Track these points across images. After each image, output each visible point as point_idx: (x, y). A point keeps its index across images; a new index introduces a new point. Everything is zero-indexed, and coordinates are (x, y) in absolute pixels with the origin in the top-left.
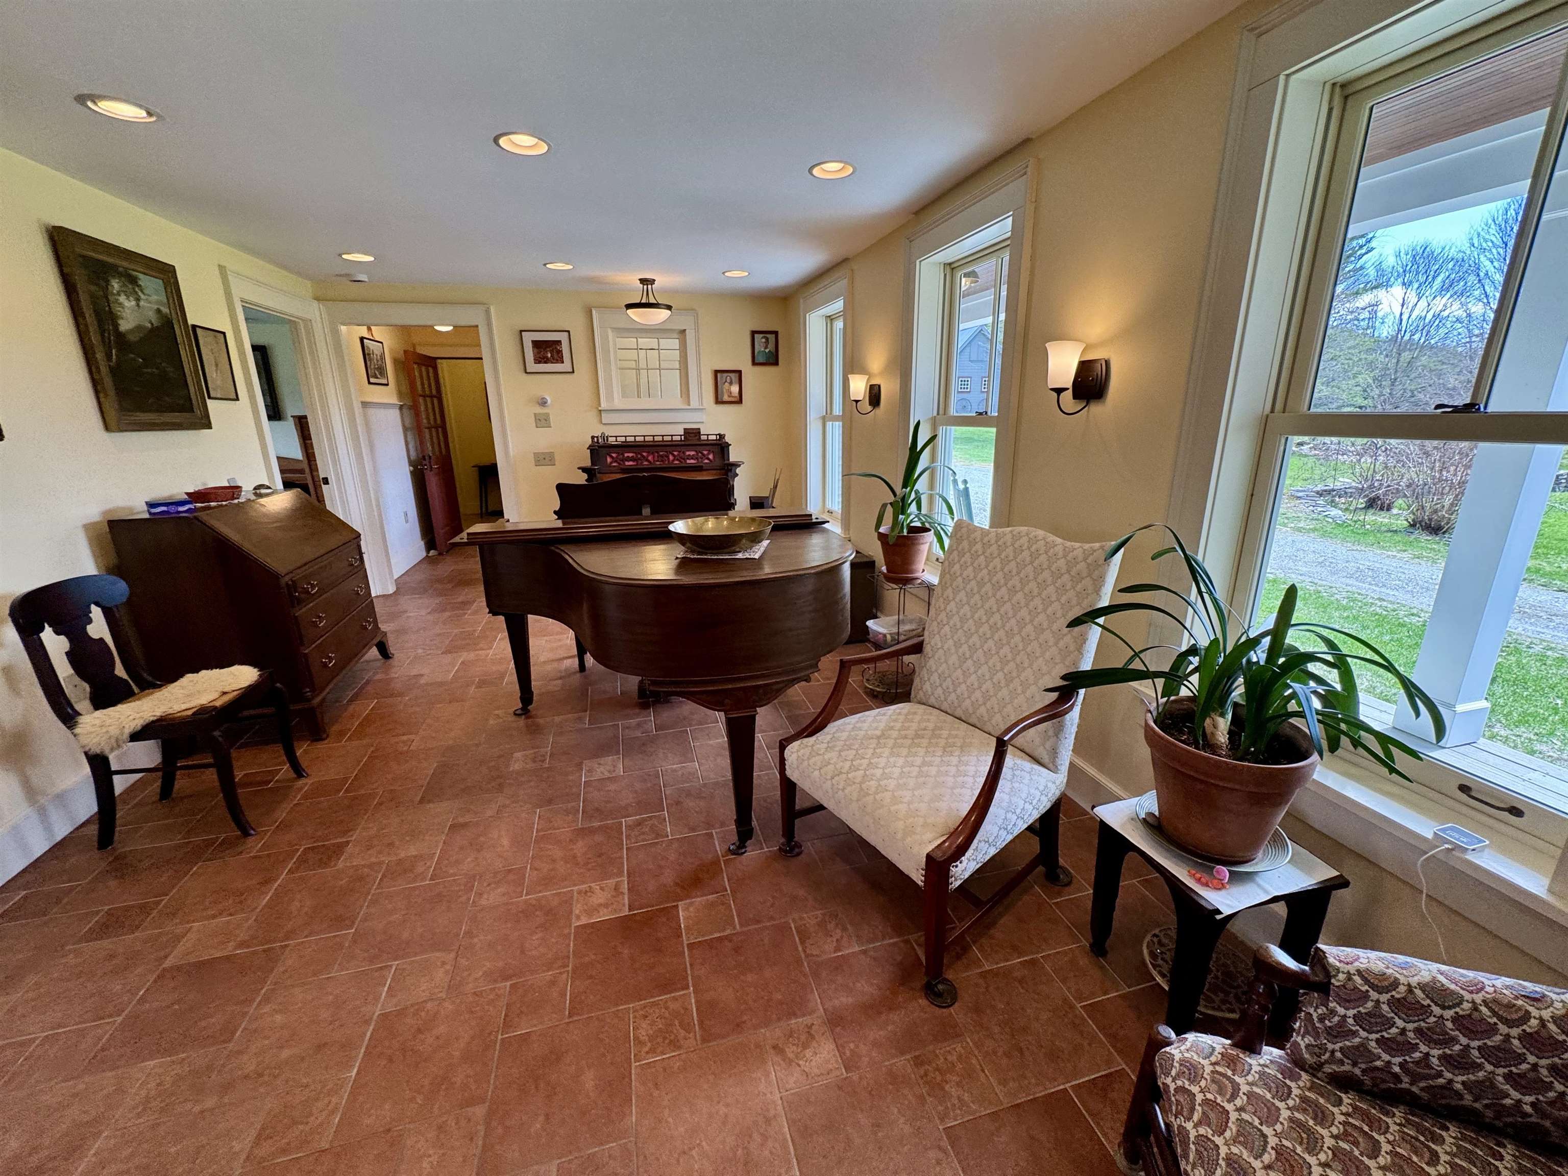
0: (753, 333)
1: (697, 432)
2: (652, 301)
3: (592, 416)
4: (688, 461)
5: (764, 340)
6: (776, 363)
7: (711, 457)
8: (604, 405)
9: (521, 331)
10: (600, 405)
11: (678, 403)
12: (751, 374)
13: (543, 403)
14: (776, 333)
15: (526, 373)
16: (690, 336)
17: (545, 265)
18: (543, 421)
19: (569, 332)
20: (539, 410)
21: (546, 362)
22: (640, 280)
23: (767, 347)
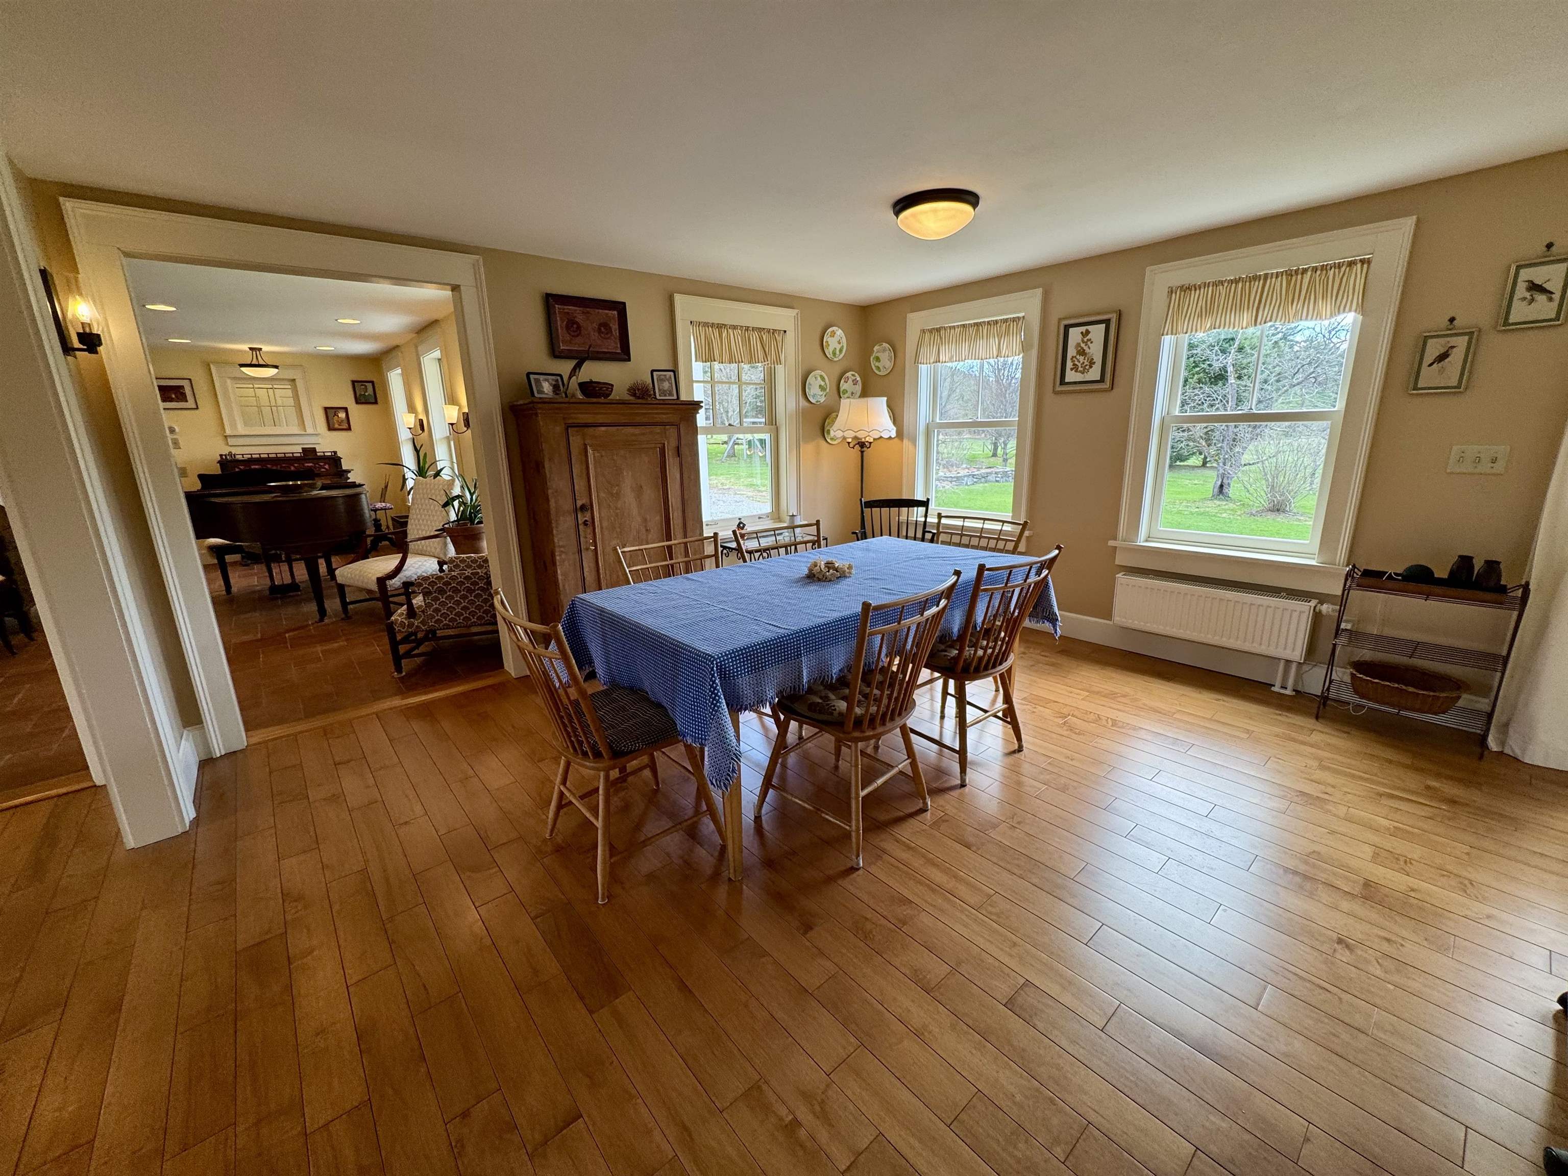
0: (353, 382)
1: (314, 450)
2: (261, 362)
3: (220, 441)
5: (363, 387)
6: (374, 403)
7: (327, 467)
8: (228, 432)
10: (225, 433)
11: (295, 430)
12: (355, 410)
13: (172, 431)
14: (371, 382)
16: (300, 384)
19: (189, 380)
21: (172, 402)
22: (249, 348)
23: (366, 391)
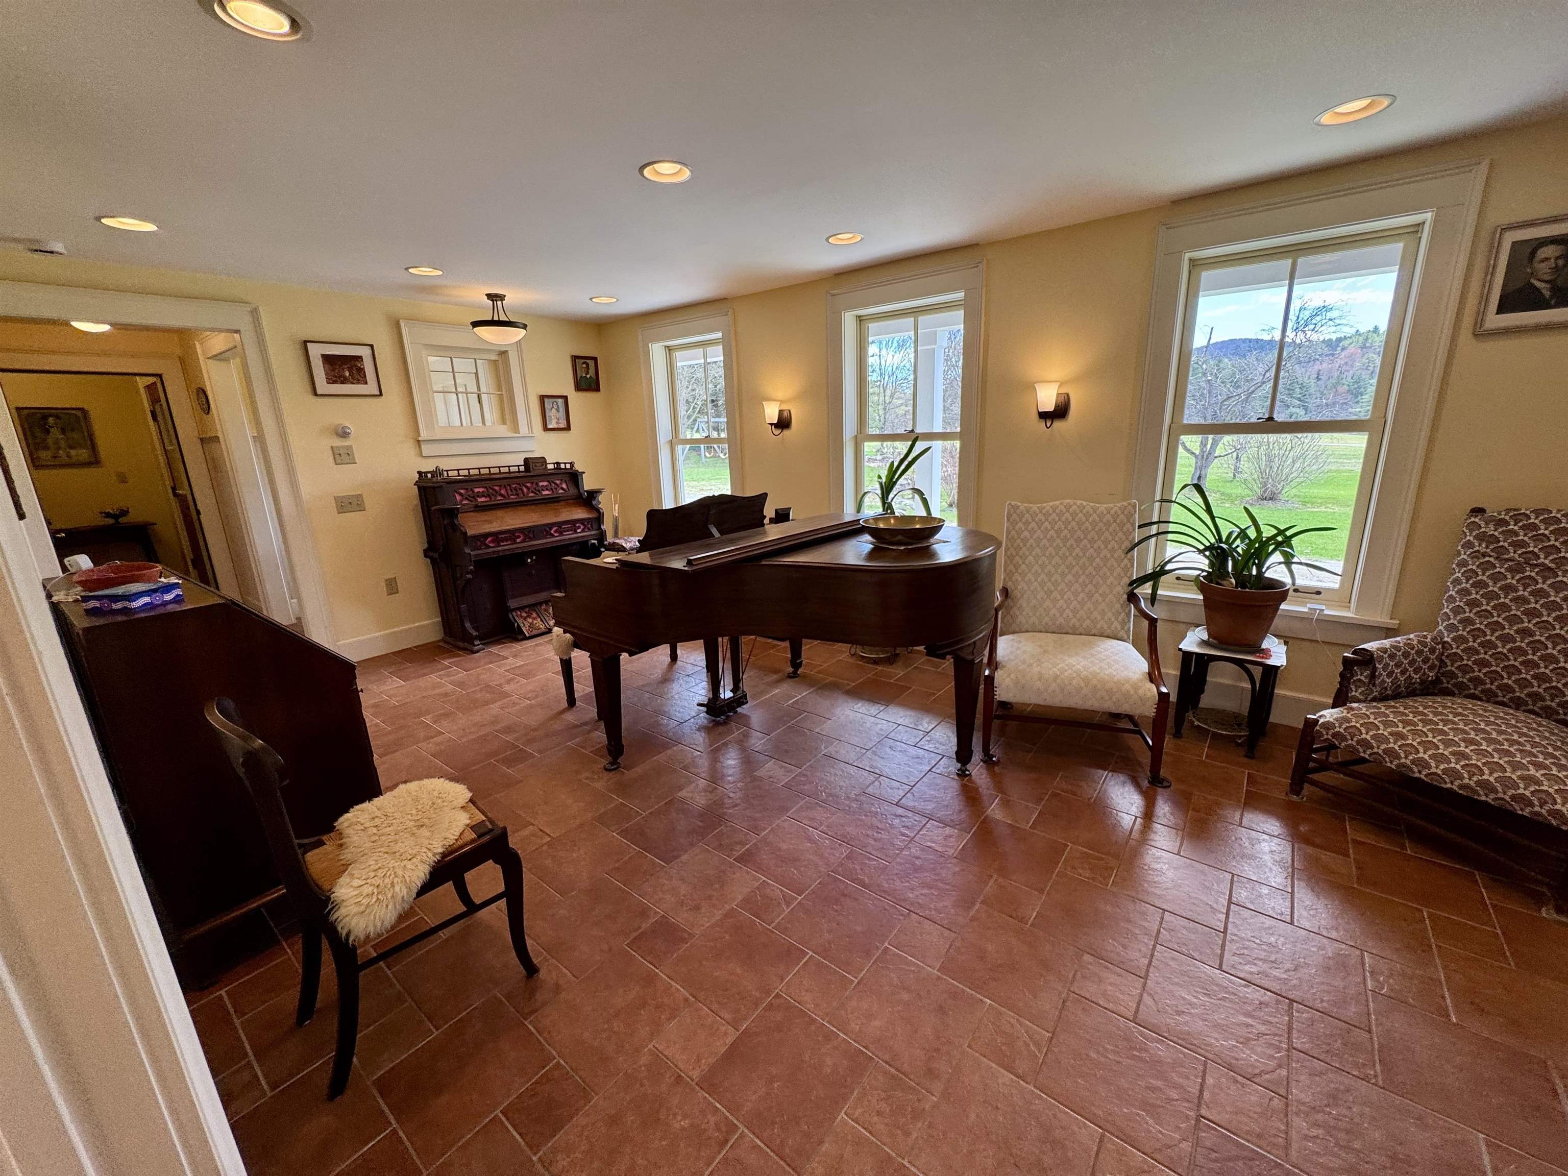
0: (575, 358)
1: (540, 461)
2: (503, 318)
3: (409, 449)
4: (544, 493)
5: (584, 366)
6: (597, 389)
7: (565, 485)
8: (425, 435)
9: (305, 342)
10: (419, 436)
12: (576, 399)
13: (343, 434)
14: (595, 359)
15: (316, 394)
16: (513, 358)
17: (407, 269)
18: (345, 457)
19: (372, 346)
20: (338, 442)
21: (343, 383)
22: (487, 295)
23: (587, 373)
